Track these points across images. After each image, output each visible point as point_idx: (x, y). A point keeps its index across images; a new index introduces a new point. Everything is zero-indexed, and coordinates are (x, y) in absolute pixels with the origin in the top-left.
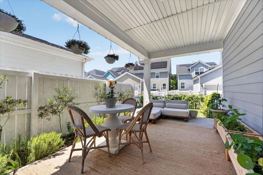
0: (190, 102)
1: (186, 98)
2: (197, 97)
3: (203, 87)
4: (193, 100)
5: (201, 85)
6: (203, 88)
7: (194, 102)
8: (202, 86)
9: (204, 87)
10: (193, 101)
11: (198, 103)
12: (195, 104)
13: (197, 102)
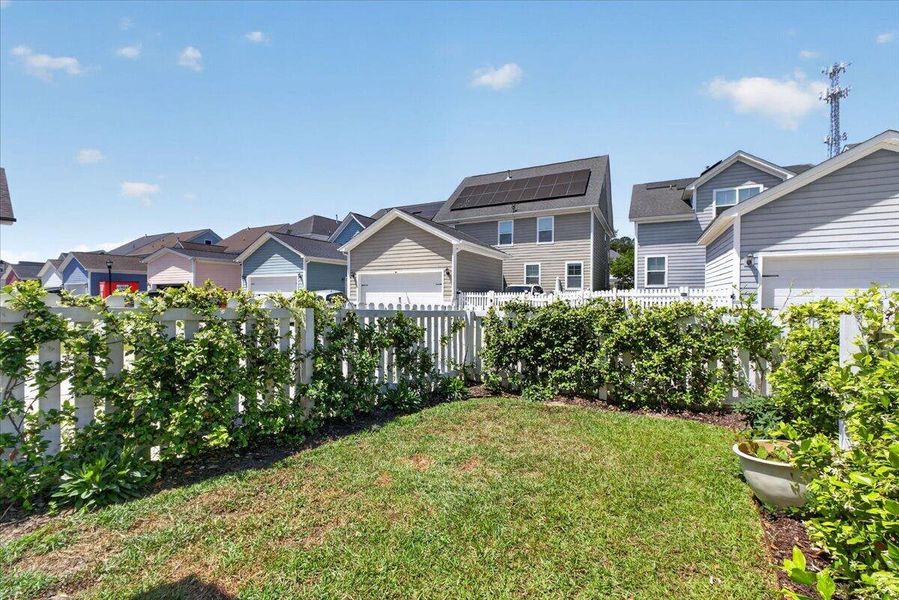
0: (657, 358)
1: (621, 329)
2: (715, 320)
3: (755, 270)
4: (674, 339)
5: (744, 261)
6: (756, 276)
7: (684, 355)
8: (749, 263)
9: (760, 268)
10: (675, 351)
11: (720, 365)
12: (697, 373)
13: (711, 356)
